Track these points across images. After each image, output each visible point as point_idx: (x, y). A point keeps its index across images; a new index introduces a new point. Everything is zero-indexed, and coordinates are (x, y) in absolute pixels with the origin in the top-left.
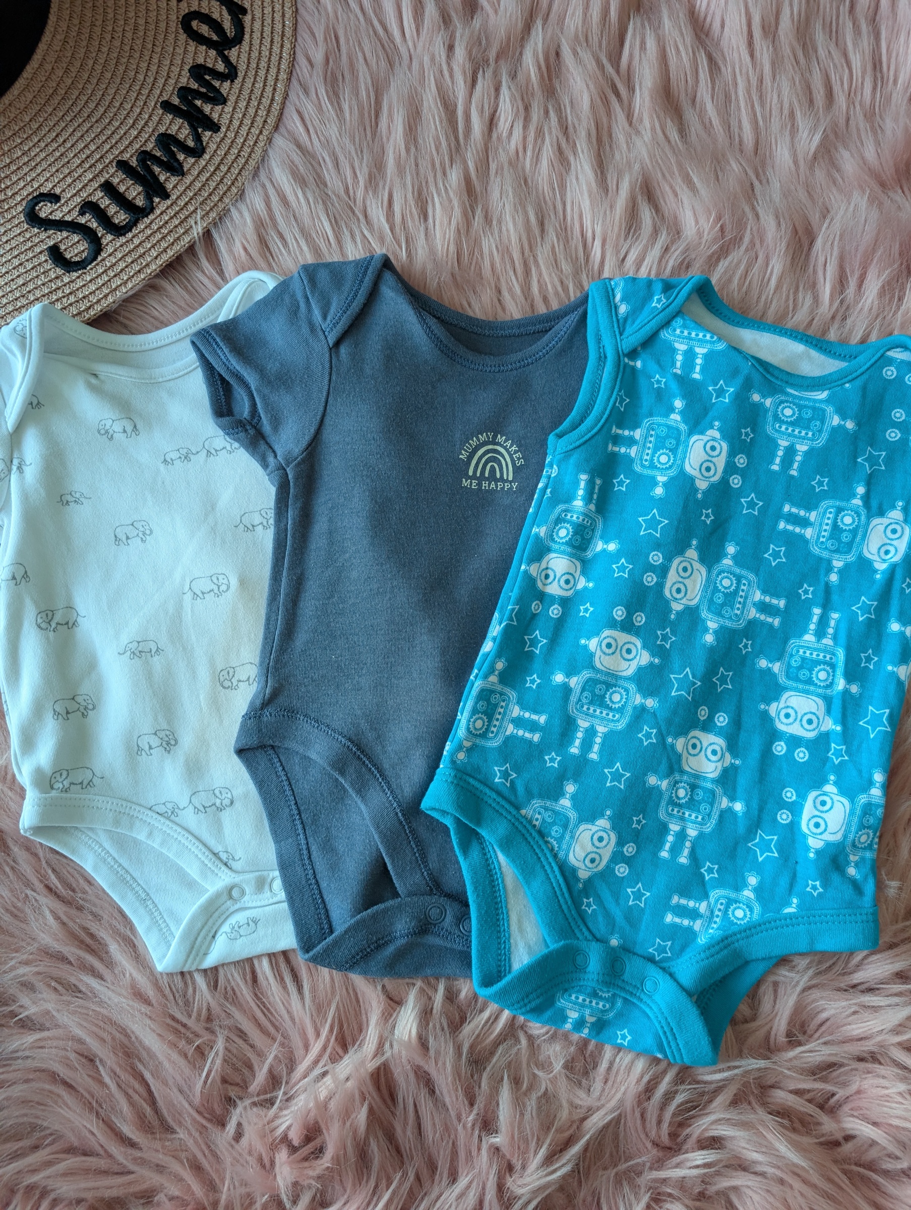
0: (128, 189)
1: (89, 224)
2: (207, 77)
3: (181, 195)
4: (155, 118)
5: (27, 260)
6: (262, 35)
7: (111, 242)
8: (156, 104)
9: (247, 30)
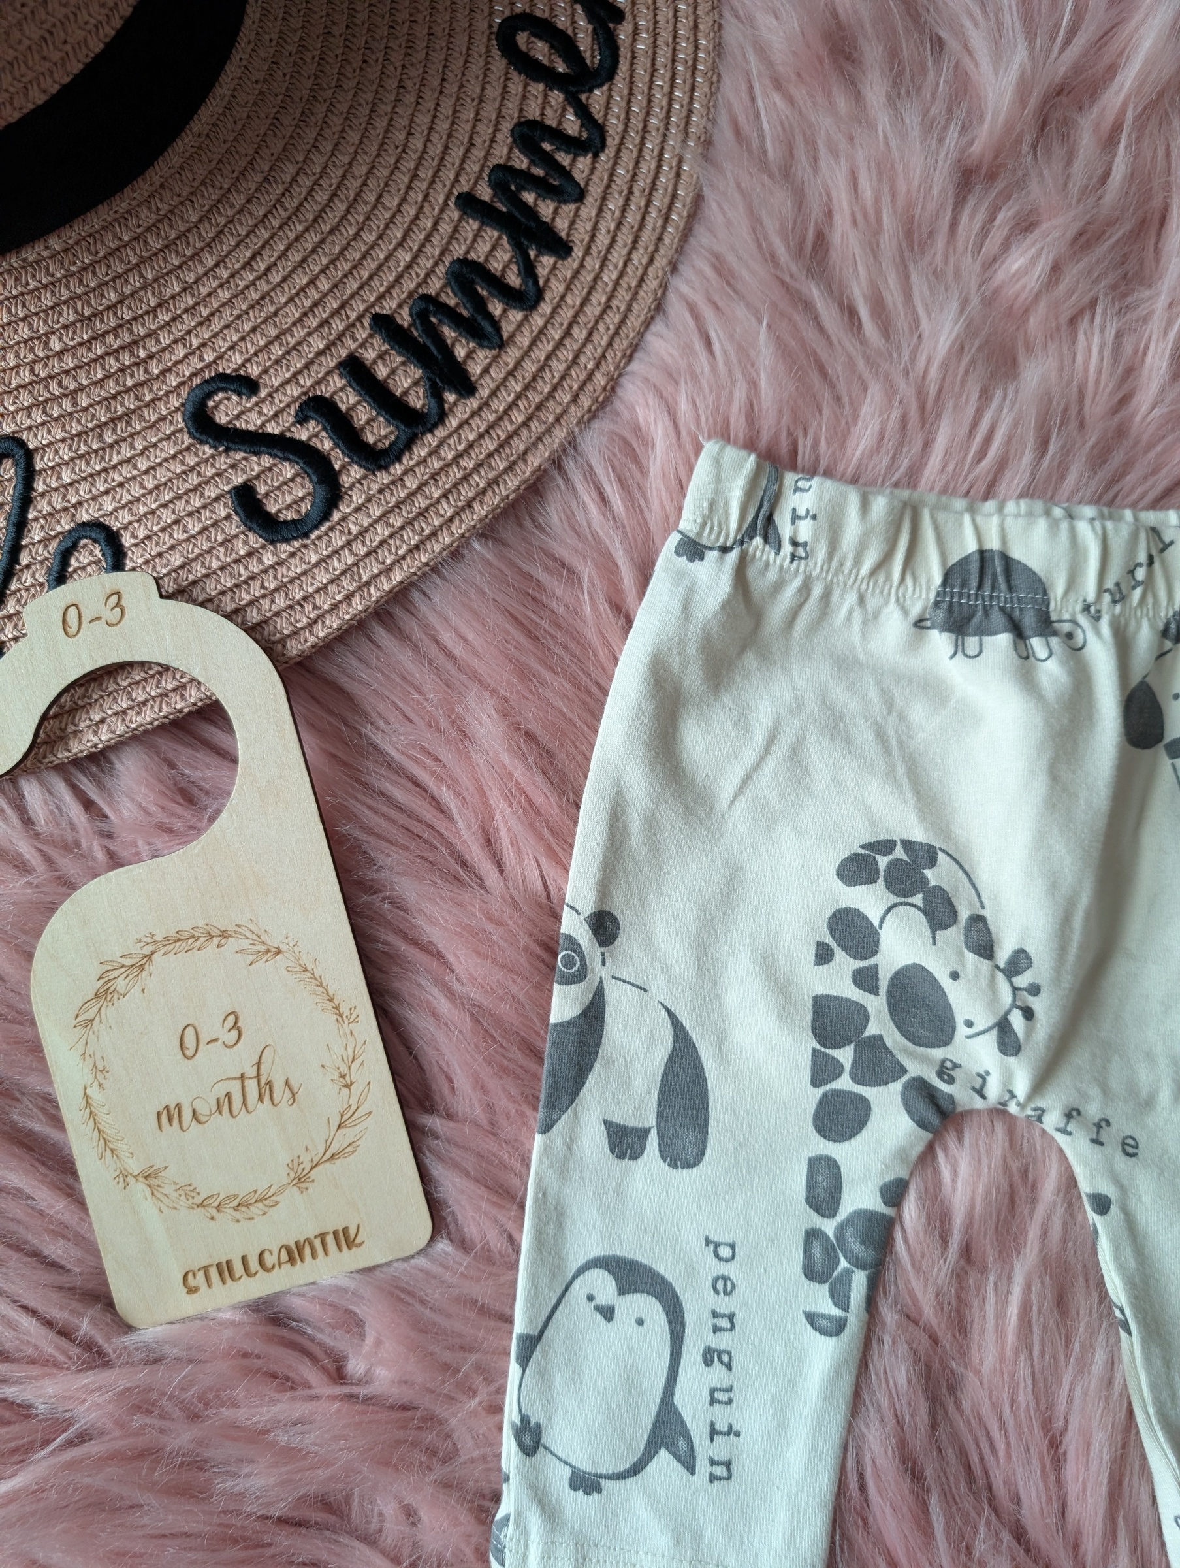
0: (393, 372)
1: (315, 442)
2: (547, 147)
3: (498, 388)
4: (445, 228)
5: (190, 514)
6: (653, 64)
7: (359, 482)
8: (447, 198)
9: (624, 51)
